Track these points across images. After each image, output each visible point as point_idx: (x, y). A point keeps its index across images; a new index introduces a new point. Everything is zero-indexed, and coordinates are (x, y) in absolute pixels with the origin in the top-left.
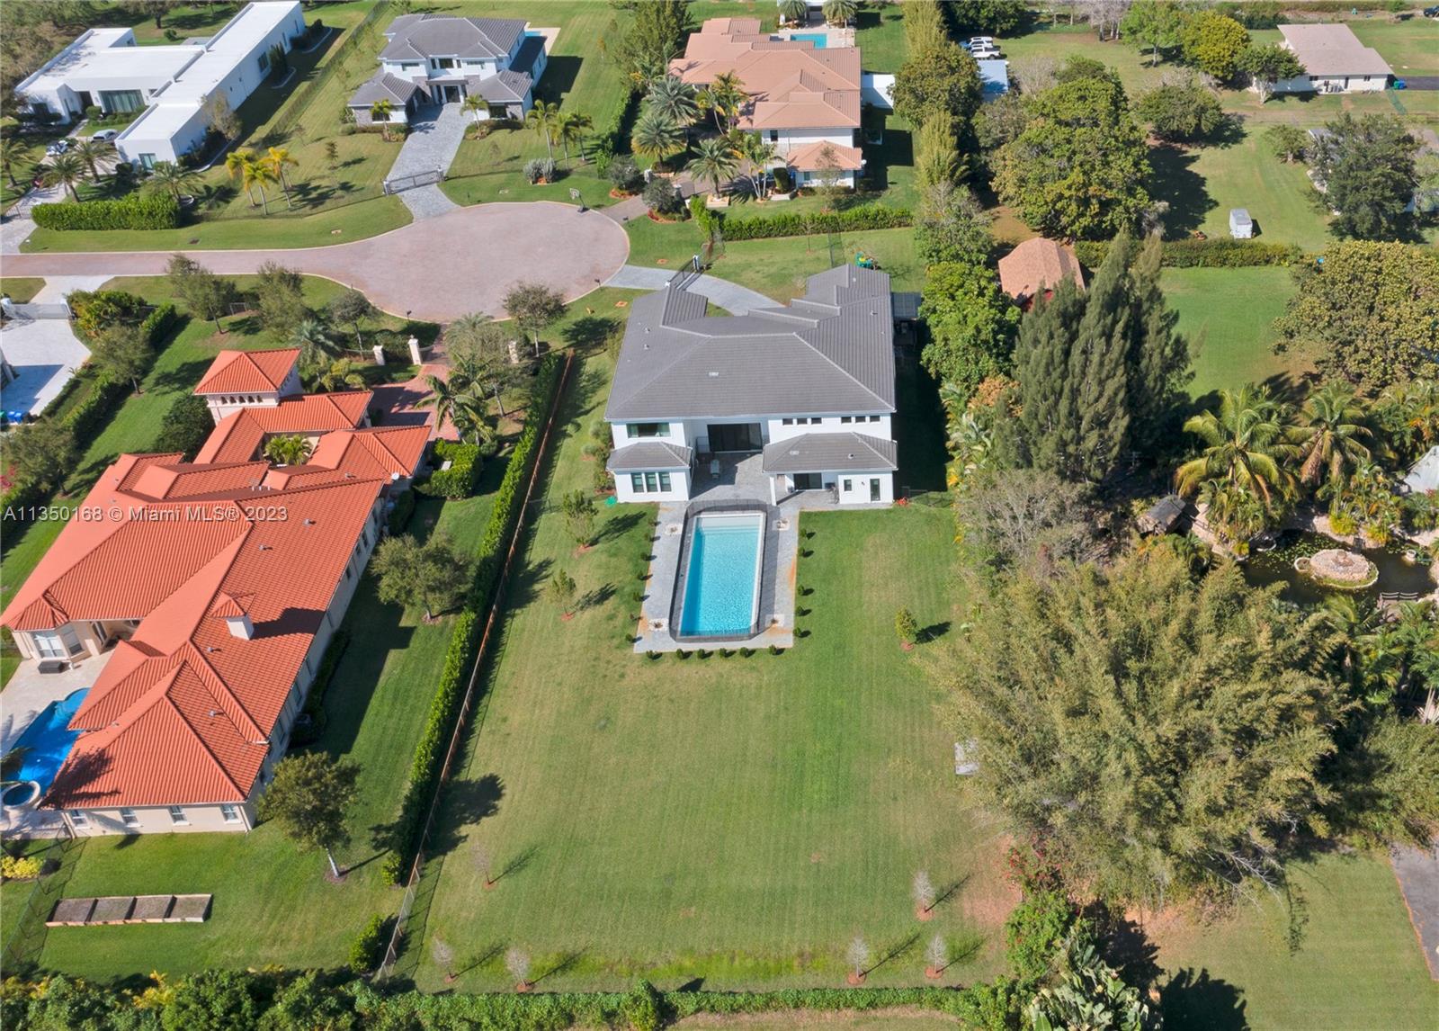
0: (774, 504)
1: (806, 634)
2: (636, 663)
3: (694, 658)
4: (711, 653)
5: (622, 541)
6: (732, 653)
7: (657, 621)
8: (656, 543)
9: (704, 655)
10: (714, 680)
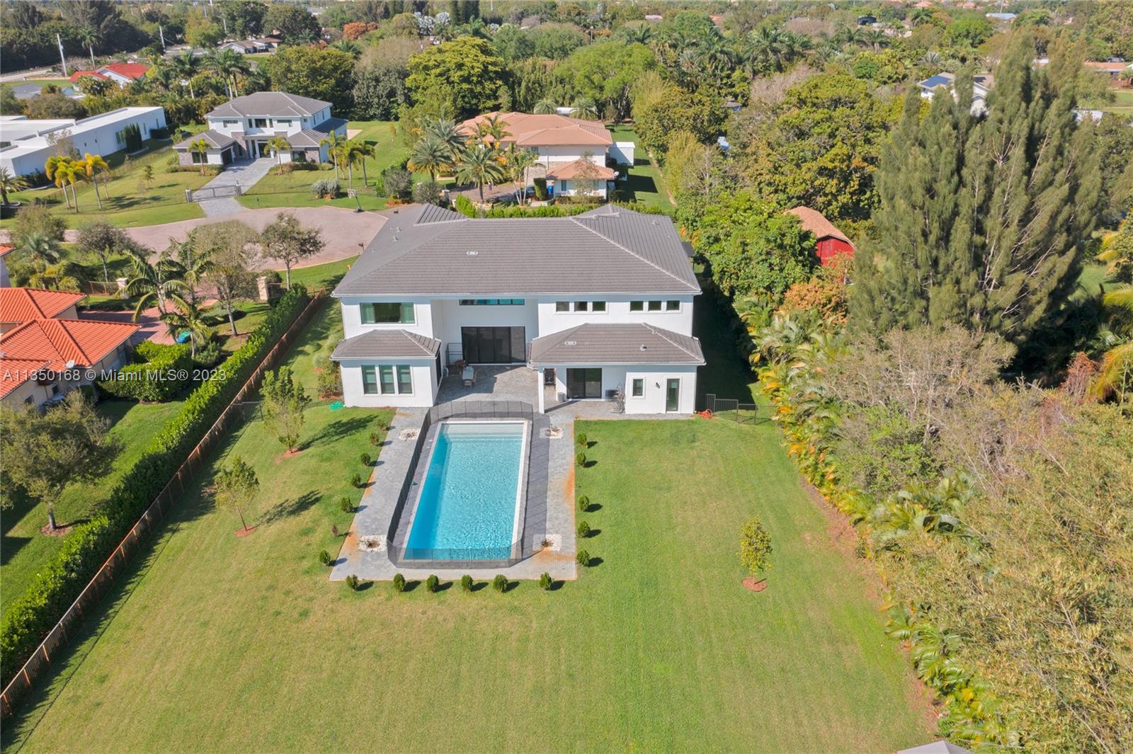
0: (542, 411)
1: (596, 562)
2: (330, 596)
3: (422, 591)
4: (448, 585)
5: (343, 445)
6: (481, 586)
7: (371, 538)
8: (385, 448)
9: (437, 587)
10: (451, 625)
